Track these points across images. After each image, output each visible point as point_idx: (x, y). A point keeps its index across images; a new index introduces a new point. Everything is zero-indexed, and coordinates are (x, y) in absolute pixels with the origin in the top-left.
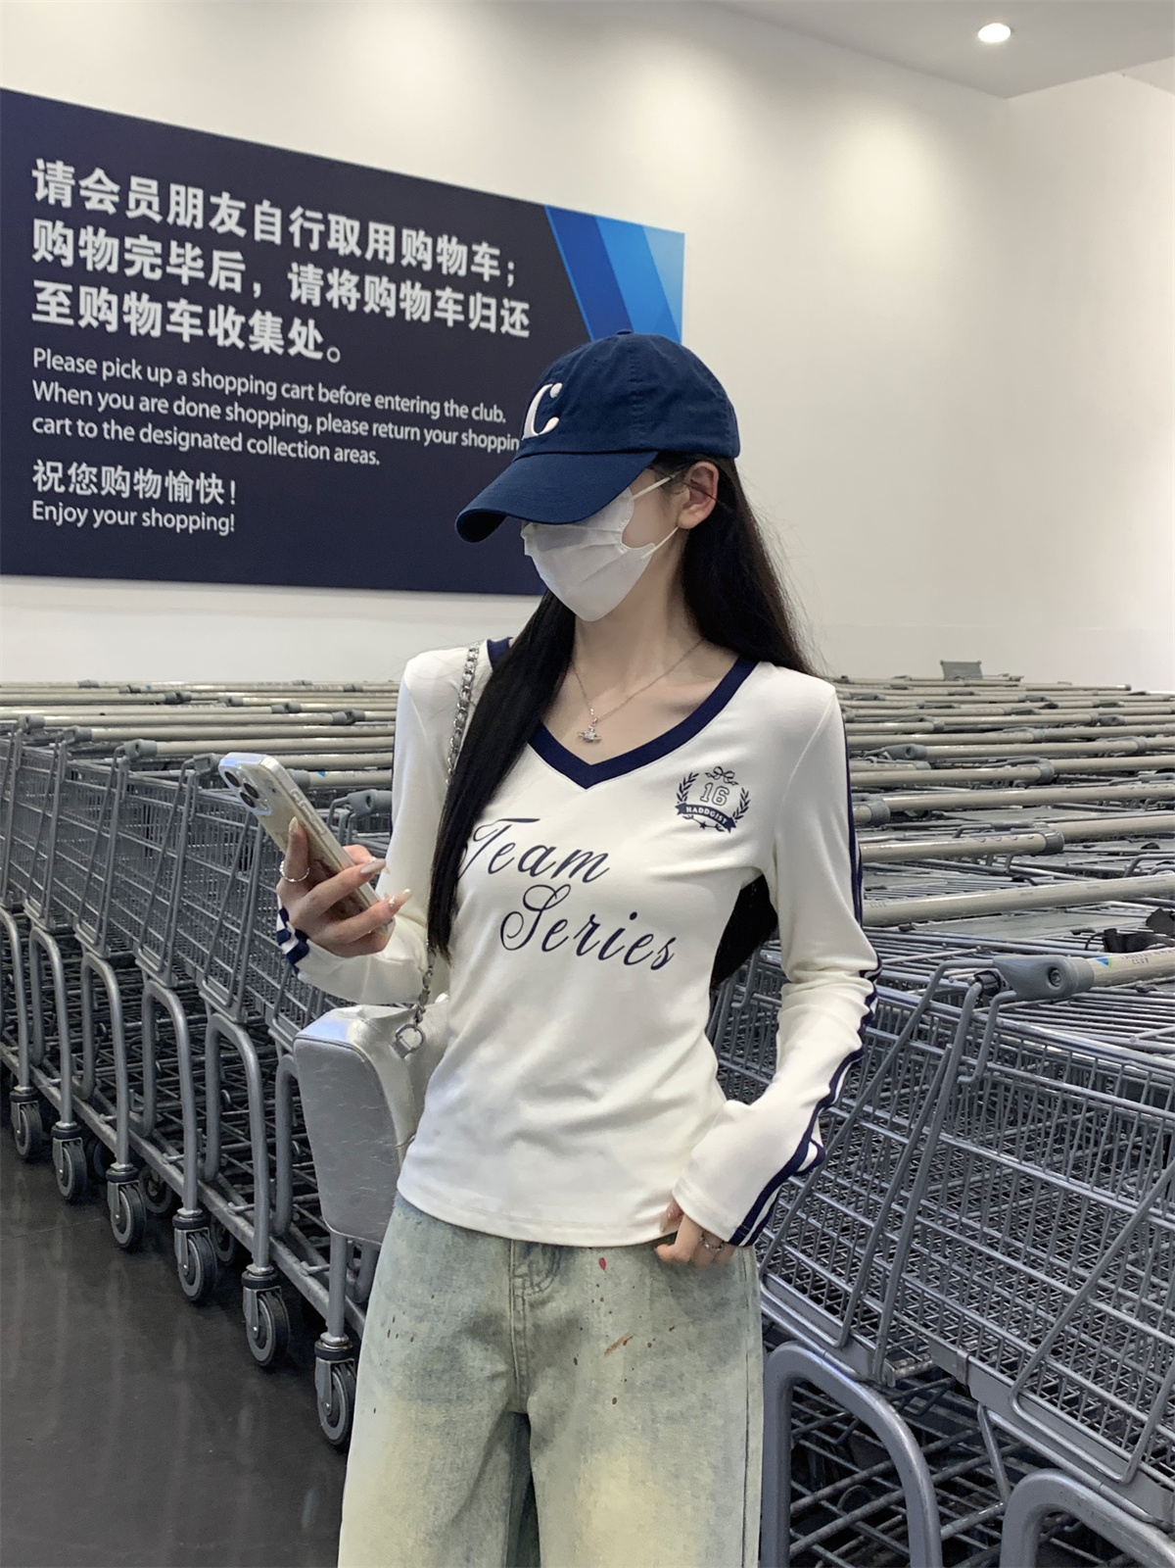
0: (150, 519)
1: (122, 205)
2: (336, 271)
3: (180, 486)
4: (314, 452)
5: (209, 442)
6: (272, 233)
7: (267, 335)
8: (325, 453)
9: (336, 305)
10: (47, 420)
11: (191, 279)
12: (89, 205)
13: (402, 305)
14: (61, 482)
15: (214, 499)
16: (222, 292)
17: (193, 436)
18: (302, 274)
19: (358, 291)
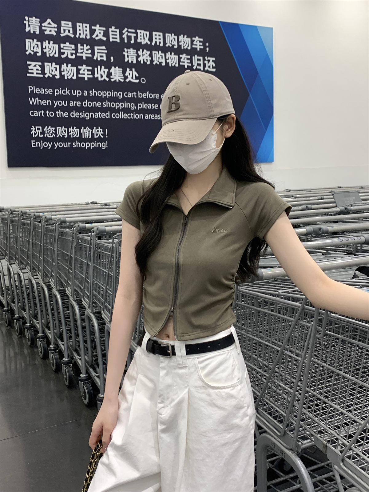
0: (76, 145)
1: (59, 32)
2: (141, 50)
3: (87, 132)
4: (137, 116)
5: (97, 115)
6: (116, 38)
7: (117, 75)
8: (141, 116)
9: (142, 62)
10: (35, 112)
11: (86, 57)
12: (46, 33)
13: (168, 61)
14: (41, 133)
15: (100, 135)
16: (99, 61)
17: (91, 114)
18: (128, 52)
19: (150, 57)
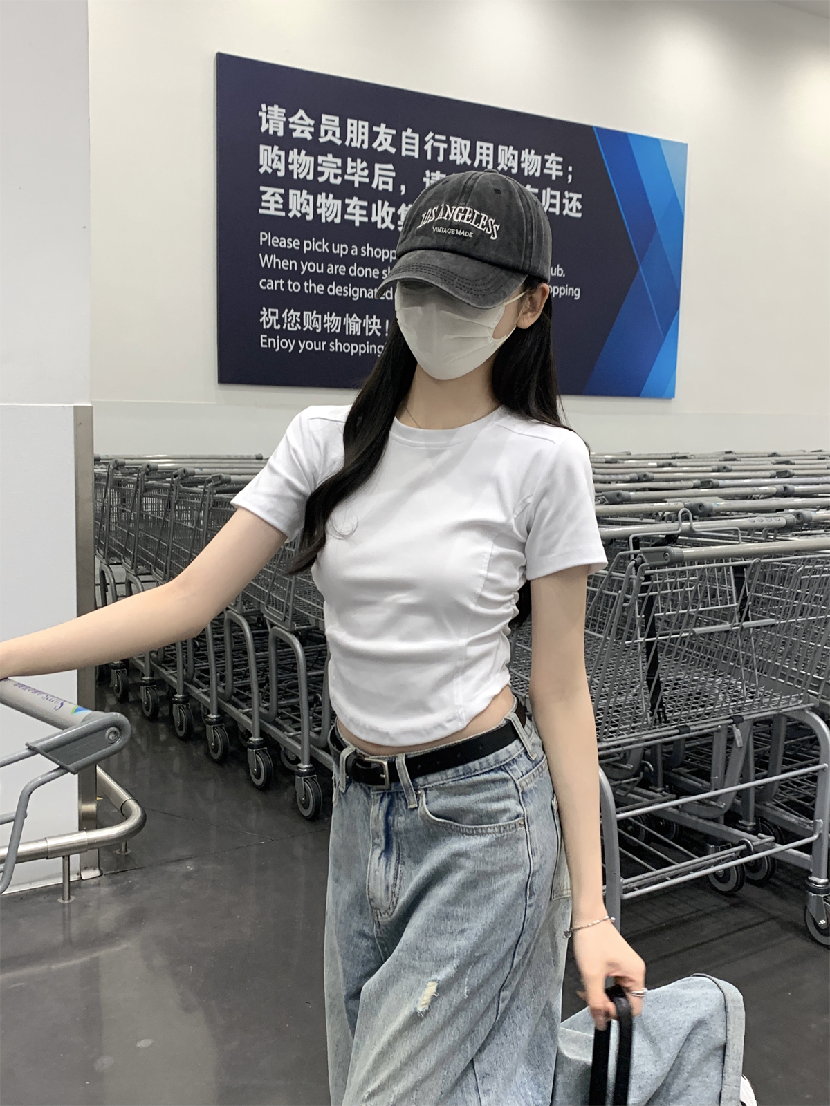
0: (335, 346)
1: (316, 134)
3: (353, 324)
5: (371, 294)
6: (413, 151)
10: (268, 281)
11: (360, 183)
12: (295, 135)
14: (278, 322)
15: (374, 332)
16: (380, 192)
17: (361, 290)
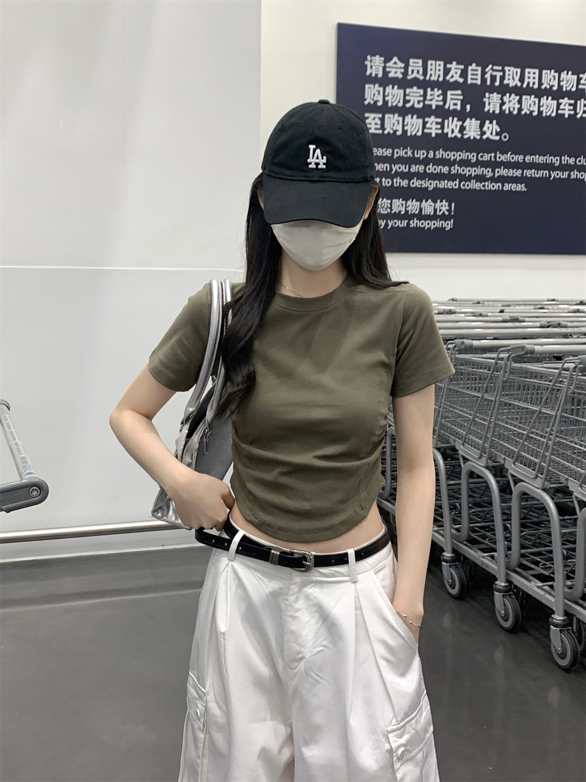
0: (414, 223)
1: (405, 74)
3: (428, 207)
4: (493, 186)
5: (444, 184)
6: (477, 79)
7: (473, 130)
8: (499, 186)
9: (507, 112)
11: (436, 106)
12: (390, 75)
13: (541, 109)
15: (444, 213)
16: (451, 111)
17: (435, 182)
18: (491, 98)
19: (518, 104)
